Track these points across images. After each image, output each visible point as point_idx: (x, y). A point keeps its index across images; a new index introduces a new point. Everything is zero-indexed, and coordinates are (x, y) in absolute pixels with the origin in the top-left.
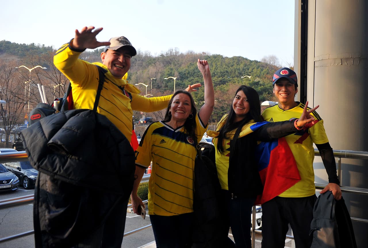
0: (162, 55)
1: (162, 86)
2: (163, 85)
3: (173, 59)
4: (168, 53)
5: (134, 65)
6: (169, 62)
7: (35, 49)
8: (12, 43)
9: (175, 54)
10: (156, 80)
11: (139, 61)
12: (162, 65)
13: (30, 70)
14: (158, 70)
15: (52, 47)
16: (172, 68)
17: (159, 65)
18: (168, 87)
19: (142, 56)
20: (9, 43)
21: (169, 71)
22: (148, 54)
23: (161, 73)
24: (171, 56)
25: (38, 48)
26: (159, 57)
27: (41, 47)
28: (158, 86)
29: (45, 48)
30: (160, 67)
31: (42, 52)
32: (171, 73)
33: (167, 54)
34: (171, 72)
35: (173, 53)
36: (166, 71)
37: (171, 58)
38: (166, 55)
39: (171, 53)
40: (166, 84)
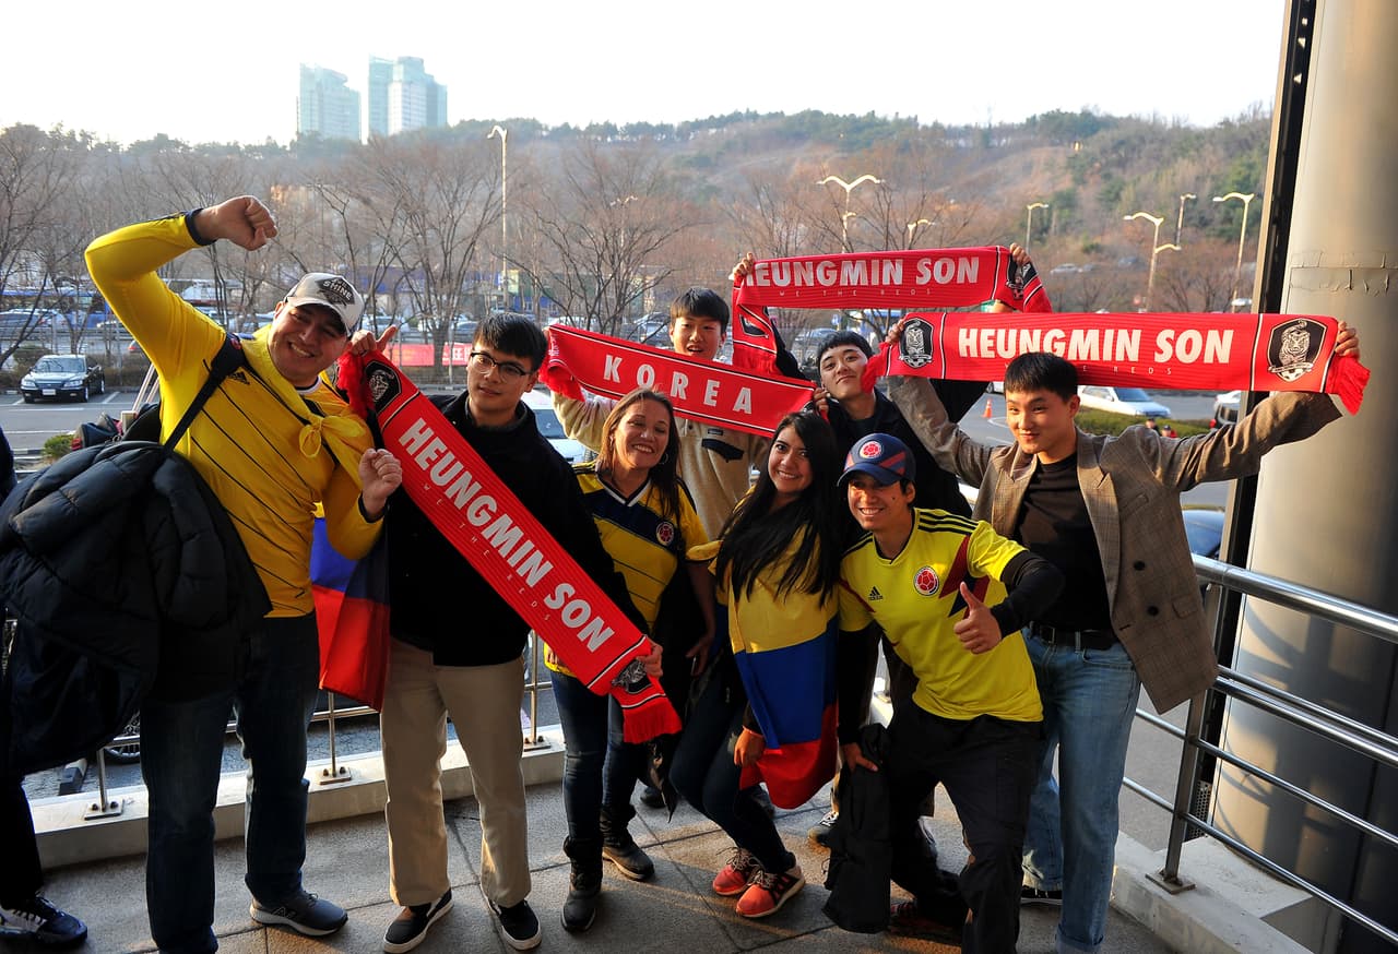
0: (1226, 123)
1: (1212, 220)
2: (1218, 216)
3: (1261, 133)
4: (1246, 113)
5: (1136, 156)
6: (1246, 141)
7: (877, 125)
8: (825, 113)
9: (1268, 116)
10: (1195, 202)
11: (1152, 142)
12: (1221, 153)
13: (849, 188)
14: (1209, 171)
15: (916, 118)
16: (1251, 161)
17: (1214, 152)
18: (1234, 221)
19: (1163, 127)
20: (817, 114)
21: (1240, 173)
22: (1182, 121)
23: (1213, 178)
24: (1256, 122)
25: (884, 122)
26: (1216, 128)
27: (890, 118)
28: (1202, 218)
29: (901, 120)
30: (1214, 159)
31: (891, 134)
32: (1247, 178)
33: (1243, 117)
34: (1249, 176)
35: (1263, 113)
36: (1234, 170)
37: (1254, 130)
38: (1240, 120)
39: (1255, 113)
40: (1228, 213)
